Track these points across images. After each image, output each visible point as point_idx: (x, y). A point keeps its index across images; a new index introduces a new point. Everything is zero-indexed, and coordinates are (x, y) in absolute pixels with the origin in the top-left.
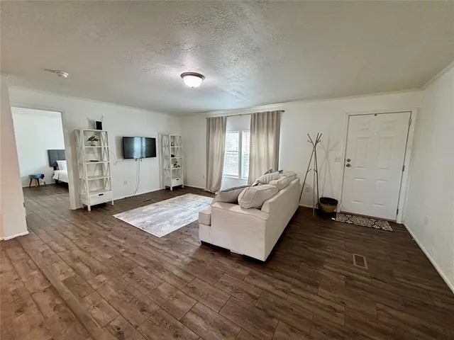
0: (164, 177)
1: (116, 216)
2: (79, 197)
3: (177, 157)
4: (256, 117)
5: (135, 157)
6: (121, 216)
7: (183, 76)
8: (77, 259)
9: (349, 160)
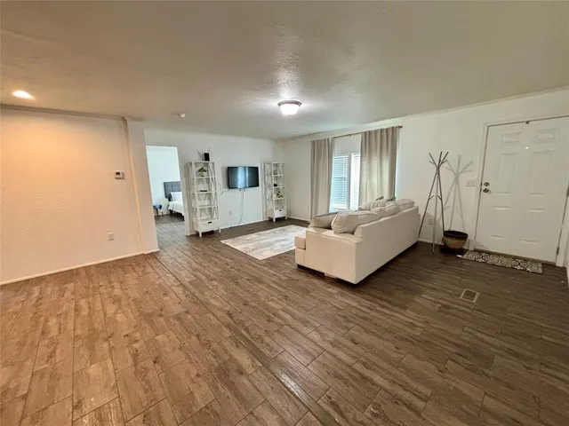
0: (267, 208)
1: (223, 242)
2: (192, 224)
3: (280, 186)
4: (367, 136)
5: (239, 186)
6: (228, 242)
7: (279, 105)
8: (197, 270)
9: (487, 184)
